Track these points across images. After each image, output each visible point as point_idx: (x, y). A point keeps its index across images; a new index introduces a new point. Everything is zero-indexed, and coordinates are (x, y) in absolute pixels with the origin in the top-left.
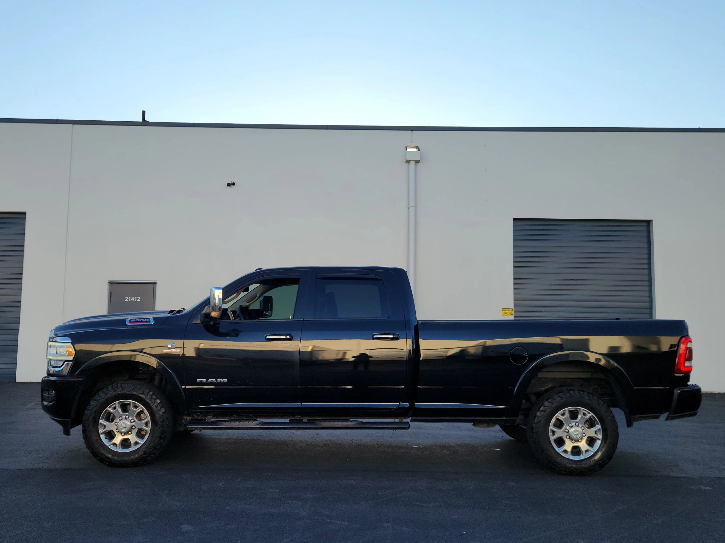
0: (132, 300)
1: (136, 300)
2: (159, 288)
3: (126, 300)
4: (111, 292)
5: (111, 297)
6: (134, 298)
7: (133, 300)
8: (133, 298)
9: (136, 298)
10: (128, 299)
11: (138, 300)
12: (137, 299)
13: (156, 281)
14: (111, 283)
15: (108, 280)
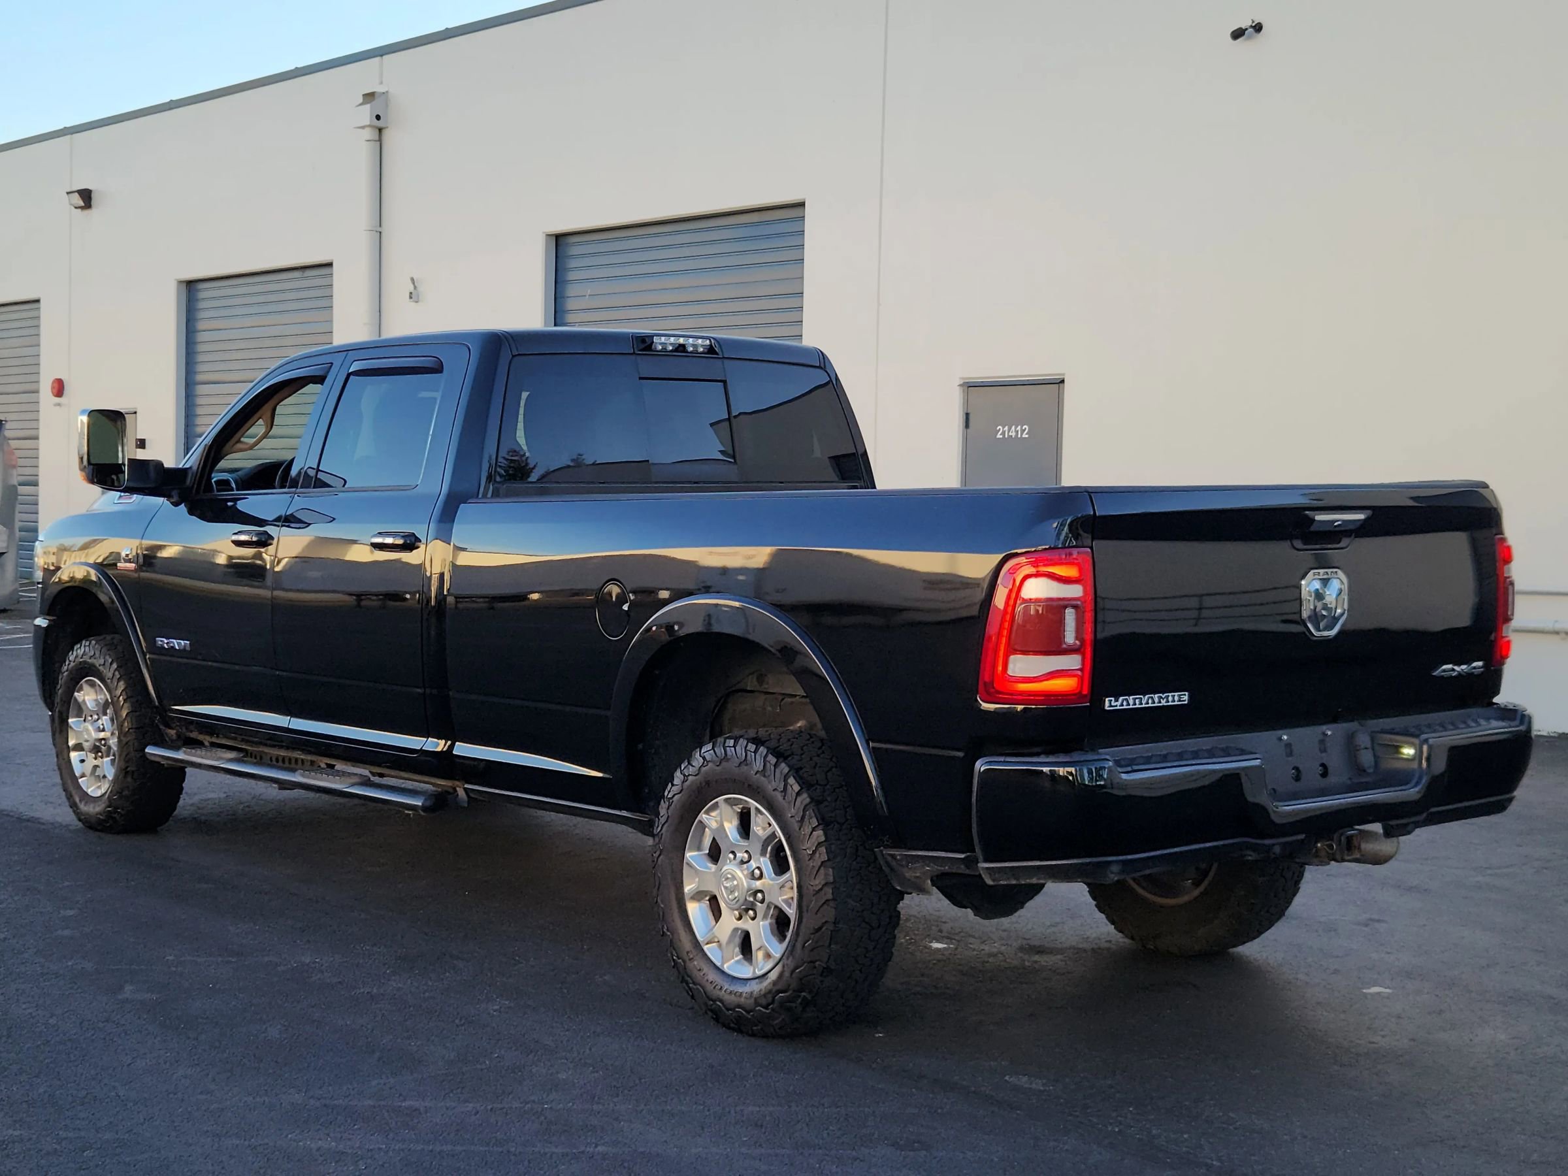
0: (1010, 434)
1: (1019, 436)
2: (1072, 396)
3: (999, 436)
4: (967, 415)
5: (967, 425)
6: (1016, 428)
7: (1013, 434)
8: (1013, 427)
9: (1019, 428)
10: (1004, 433)
11: (1025, 436)
12: (1023, 431)
13: (1064, 374)
14: (970, 386)
15: (963, 378)
